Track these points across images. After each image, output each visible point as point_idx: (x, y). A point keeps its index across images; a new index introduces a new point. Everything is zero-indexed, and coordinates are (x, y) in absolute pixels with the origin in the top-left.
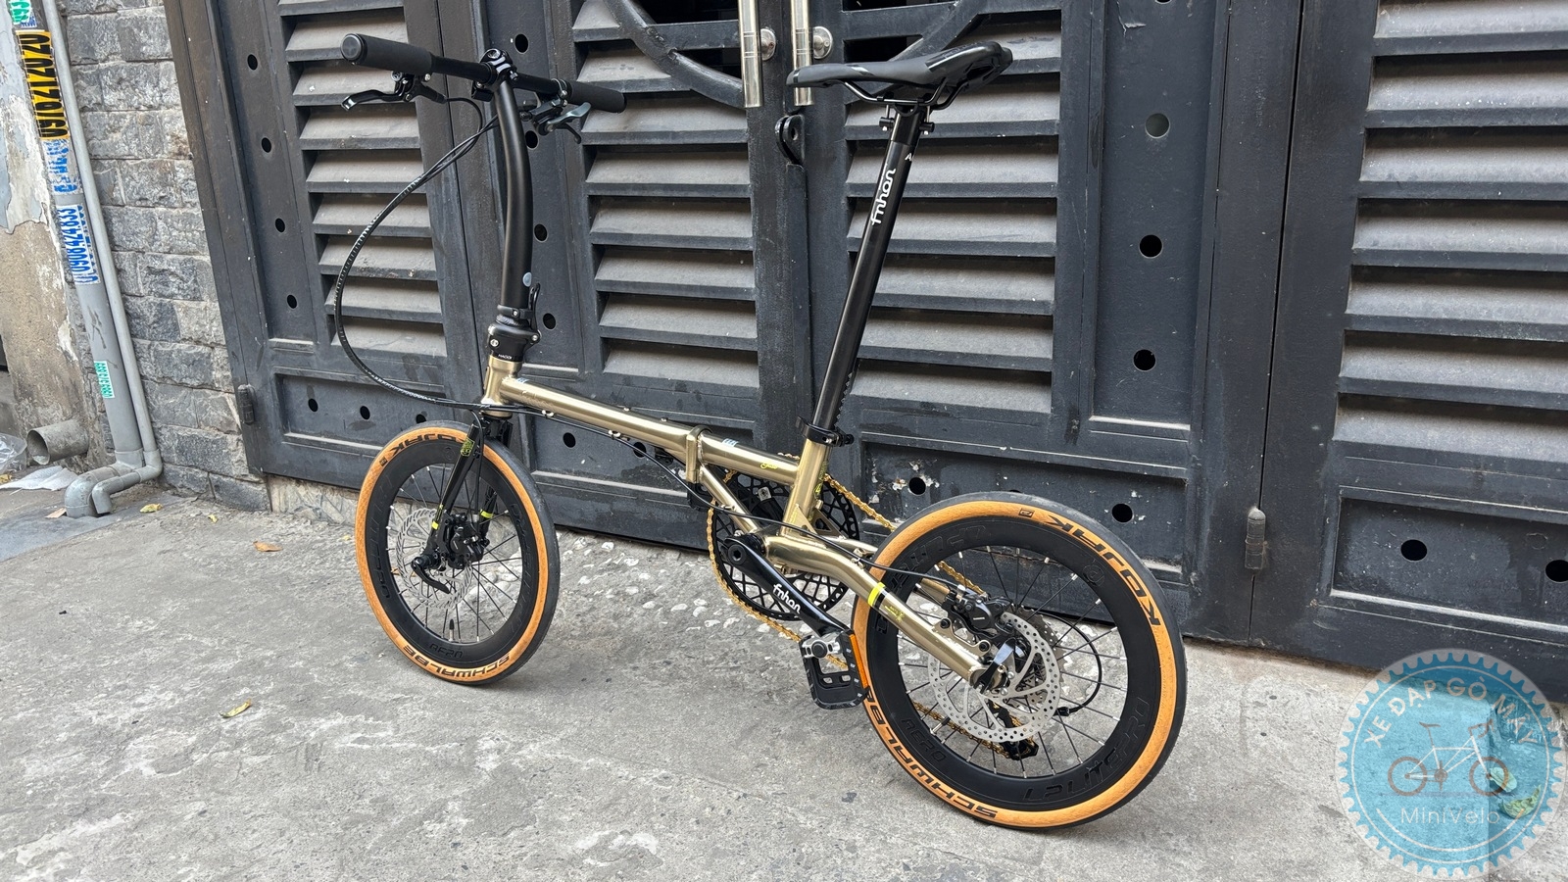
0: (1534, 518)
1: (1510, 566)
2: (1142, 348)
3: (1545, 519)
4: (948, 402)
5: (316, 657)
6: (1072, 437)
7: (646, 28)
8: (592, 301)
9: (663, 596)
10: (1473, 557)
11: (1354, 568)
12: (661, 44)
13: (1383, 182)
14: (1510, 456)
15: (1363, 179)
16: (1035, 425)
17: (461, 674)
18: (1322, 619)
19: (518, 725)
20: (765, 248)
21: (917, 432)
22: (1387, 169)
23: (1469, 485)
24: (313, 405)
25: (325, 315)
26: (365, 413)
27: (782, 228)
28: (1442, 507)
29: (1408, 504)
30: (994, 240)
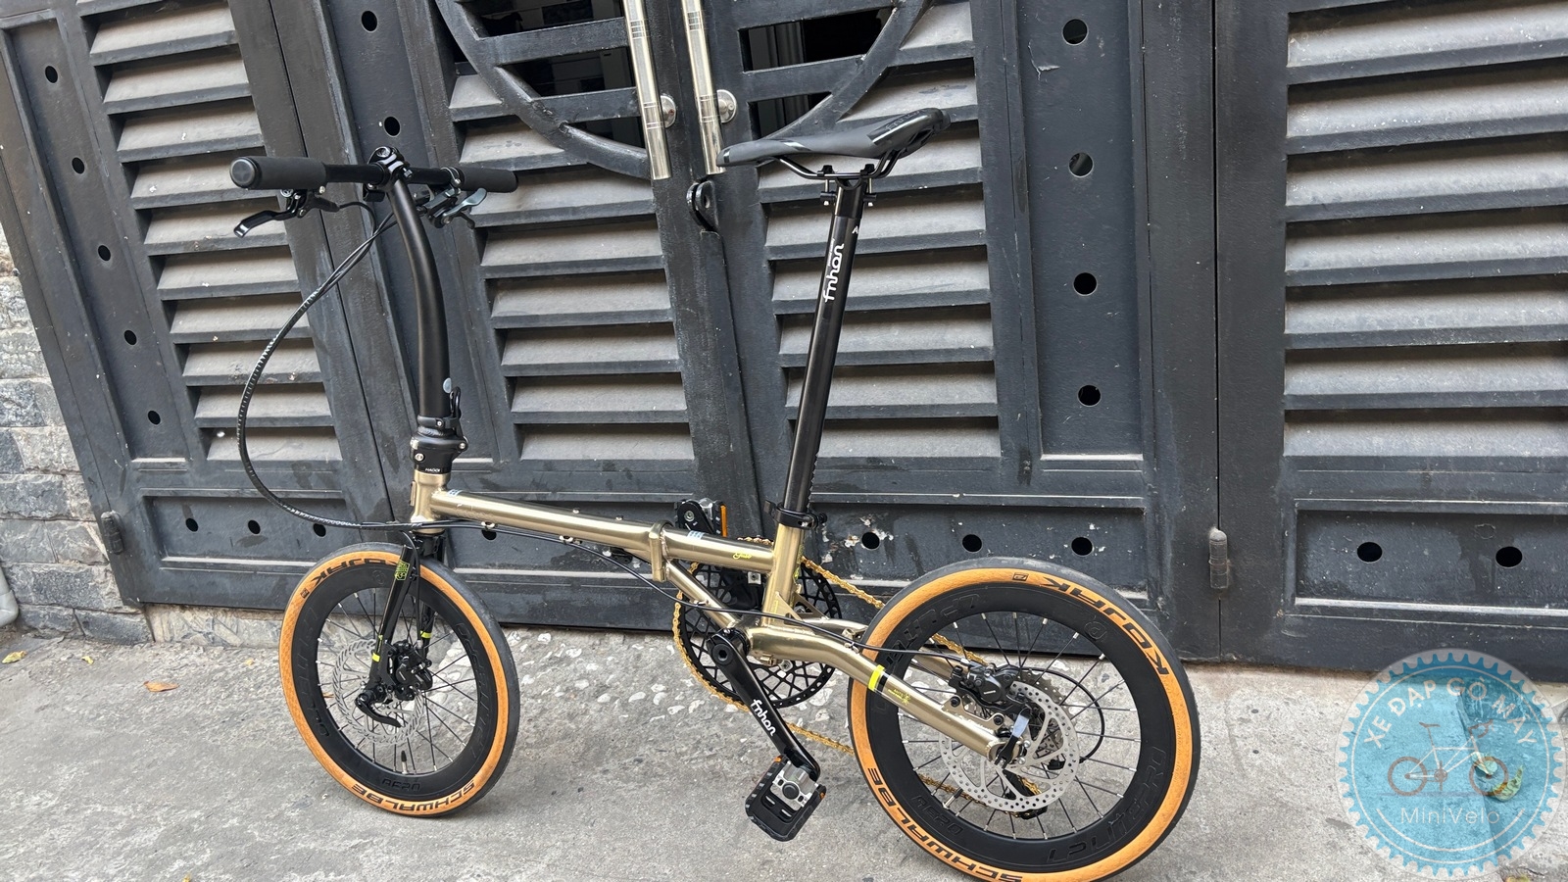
0: (1482, 511)
1: (1463, 557)
2: (1086, 384)
3: (1493, 511)
4: (895, 455)
5: (251, 810)
6: (1025, 478)
7: (532, 103)
8: (501, 387)
9: (617, 687)
10: (1426, 553)
11: (1314, 576)
12: (550, 118)
13: (1308, 206)
14: (1453, 454)
15: (1288, 203)
16: (987, 470)
17: (422, 808)
18: (1290, 628)
19: (496, 856)
20: (686, 319)
21: (866, 487)
22: (1309, 192)
23: (1418, 486)
24: (192, 525)
25: (196, 429)
26: (254, 527)
27: (702, 298)
28: (1394, 510)
29: (1361, 510)
30: (926, 291)
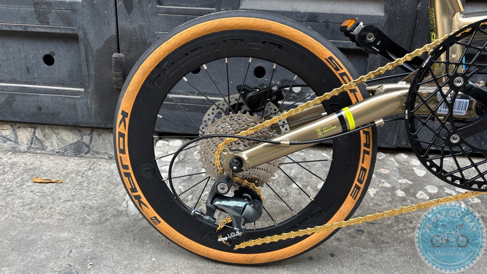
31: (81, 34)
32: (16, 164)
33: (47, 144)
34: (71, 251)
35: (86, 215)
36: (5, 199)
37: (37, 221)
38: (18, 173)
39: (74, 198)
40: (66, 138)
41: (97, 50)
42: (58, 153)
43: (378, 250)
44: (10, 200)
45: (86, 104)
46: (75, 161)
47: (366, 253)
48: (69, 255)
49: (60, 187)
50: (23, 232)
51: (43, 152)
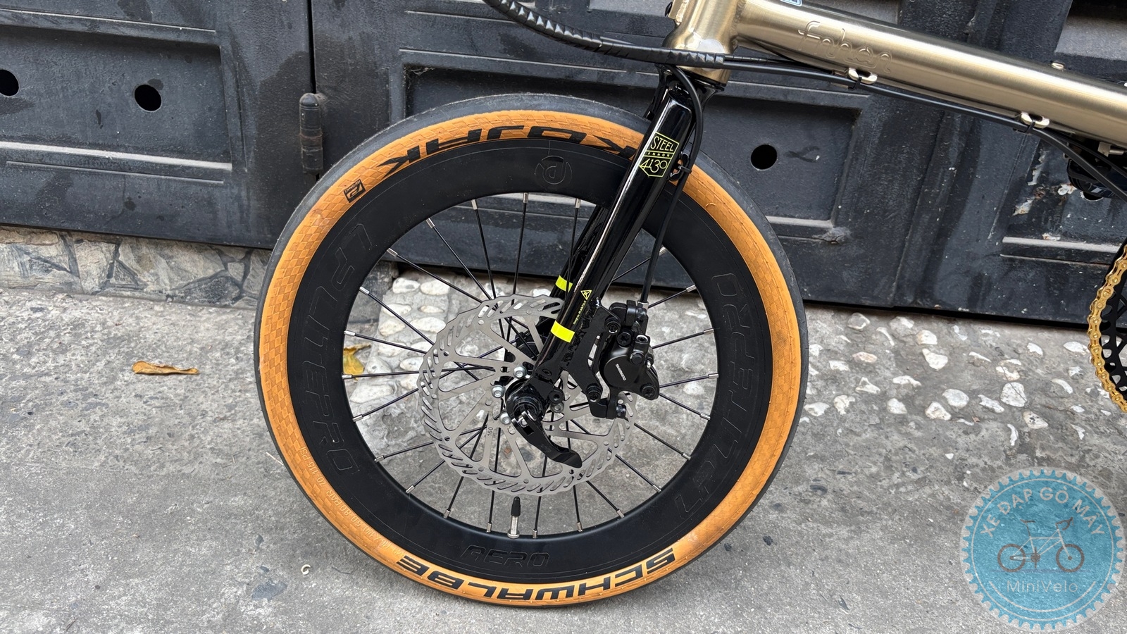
17: (548, 594)
31: (225, 45)
32: (83, 325)
33: (145, 277)
34: (260, 540)
35: (268, 454)
36: (85, 415)
37: (171, 468)
38: (93, 349)
39: (233, 412)
40: (188, 266)
41: (264, 84)
42: (172, 297)
43: (853, 528)
44: (97, 418)
45: (238, 198)
46: (212, 316)
47: (831, 535)
48: (258, 548)
49: (197, 385)
50: (149, 496)
51: (137, 294)
